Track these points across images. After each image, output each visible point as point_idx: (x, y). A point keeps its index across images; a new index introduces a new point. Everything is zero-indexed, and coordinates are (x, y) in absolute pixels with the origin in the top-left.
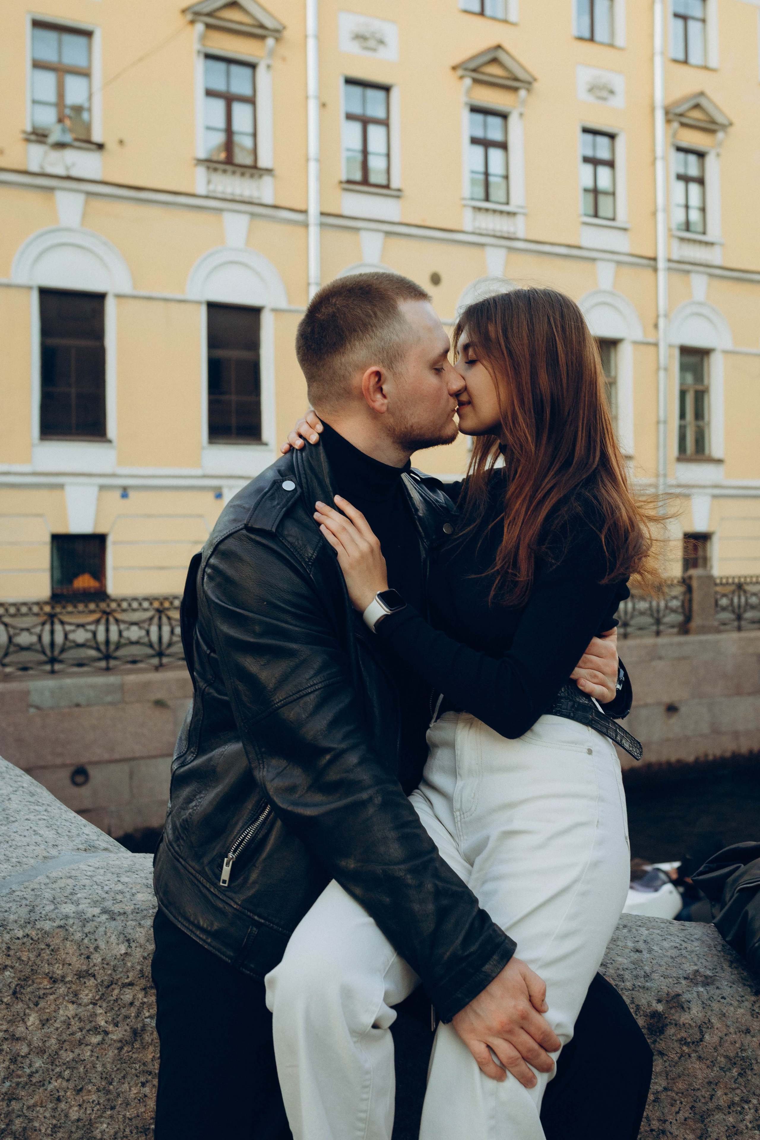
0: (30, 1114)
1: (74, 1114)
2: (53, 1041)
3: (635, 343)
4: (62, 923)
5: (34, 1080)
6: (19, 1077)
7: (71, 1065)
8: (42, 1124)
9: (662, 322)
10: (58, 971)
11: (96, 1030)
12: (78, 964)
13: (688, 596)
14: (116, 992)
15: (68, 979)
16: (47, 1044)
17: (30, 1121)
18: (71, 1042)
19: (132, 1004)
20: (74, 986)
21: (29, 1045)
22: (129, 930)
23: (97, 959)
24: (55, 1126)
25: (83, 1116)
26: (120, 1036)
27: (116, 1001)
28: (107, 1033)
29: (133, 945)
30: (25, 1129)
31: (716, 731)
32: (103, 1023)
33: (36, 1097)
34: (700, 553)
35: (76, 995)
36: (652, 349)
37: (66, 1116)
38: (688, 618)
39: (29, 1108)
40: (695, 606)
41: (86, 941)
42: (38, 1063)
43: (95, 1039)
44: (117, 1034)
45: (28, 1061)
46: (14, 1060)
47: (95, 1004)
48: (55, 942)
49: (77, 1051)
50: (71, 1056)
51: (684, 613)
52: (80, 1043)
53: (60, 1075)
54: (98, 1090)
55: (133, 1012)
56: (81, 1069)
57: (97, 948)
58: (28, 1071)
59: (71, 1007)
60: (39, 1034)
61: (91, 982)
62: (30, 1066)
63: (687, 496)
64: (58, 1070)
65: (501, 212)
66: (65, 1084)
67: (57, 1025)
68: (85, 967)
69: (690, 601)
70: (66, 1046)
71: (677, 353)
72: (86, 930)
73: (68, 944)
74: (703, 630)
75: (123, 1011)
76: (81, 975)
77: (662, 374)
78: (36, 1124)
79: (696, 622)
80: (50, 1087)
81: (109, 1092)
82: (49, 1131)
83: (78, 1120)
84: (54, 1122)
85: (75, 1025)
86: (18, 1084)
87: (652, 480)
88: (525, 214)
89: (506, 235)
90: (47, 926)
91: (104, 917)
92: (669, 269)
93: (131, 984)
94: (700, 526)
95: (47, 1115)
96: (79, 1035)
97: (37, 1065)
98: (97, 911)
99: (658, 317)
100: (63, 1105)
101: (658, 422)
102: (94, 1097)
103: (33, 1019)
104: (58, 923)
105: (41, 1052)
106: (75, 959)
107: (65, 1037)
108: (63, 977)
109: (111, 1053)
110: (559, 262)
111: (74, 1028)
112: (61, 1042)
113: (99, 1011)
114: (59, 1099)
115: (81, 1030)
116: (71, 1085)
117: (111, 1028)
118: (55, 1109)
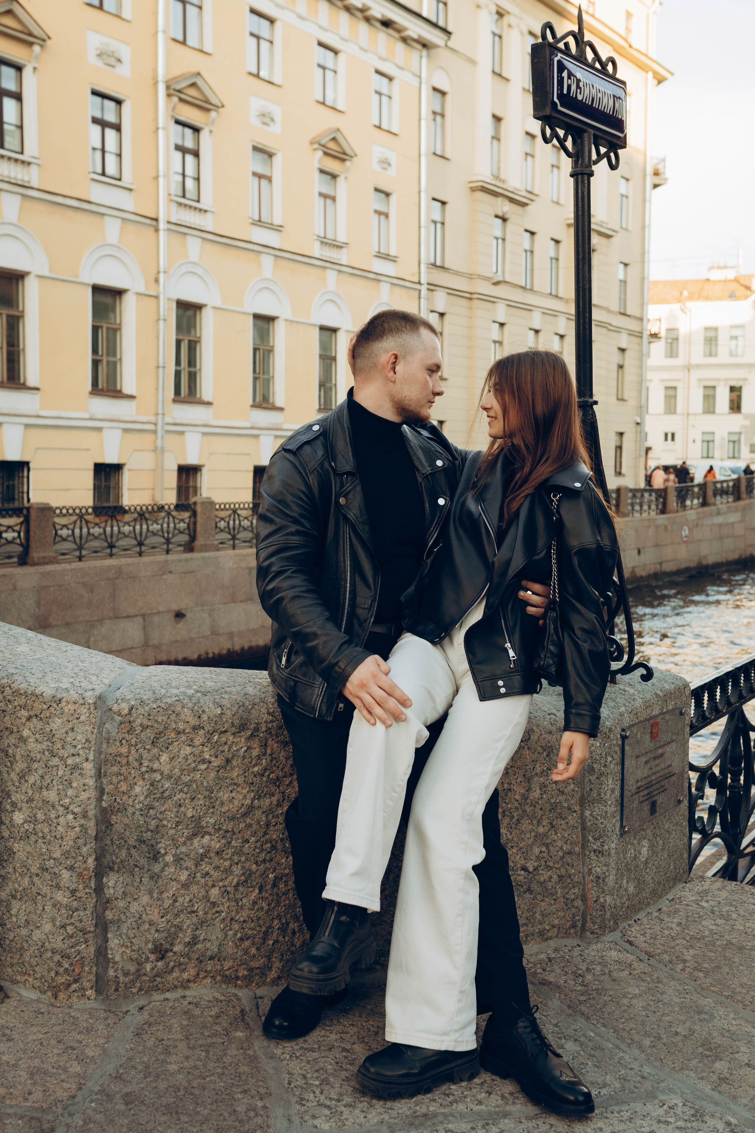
0: (161, 817)
1: (189, 814)
2: (177, 770)
3: (138, 294)
4: (177, 698)
5: (165, 795)
6: (155, 794)
7: (188, 785)
8: (169, 821)
9: (162, 276)
10: (181, 726)
11: (203, 761)
12: (194, 721)
13: (192, 519)
14: (216, 738)
15: (187, 731)
16: (173, 772)
17: (161, 820)
18: (188, 770)
19: (226, 743)
20: (191, 736)
21: (162, 774)
22: (217, 700)
23: (205, 717)
24: (178, 822)
25: (195, 814)
26: (219, 763)
27: (216, 742)
28: (210, 762)
29: (225, 708)
30: (157, 827)
31: (214, 633)
32: (207, 757)
33: (166, 806)
34: (191, 483)
35: (192, 740)
36: (153, 300)
37: (185, 815)
38: (193, 538)
39: (161, 813)
40: (199, 528)
41: (196, 707)
42: (167, 785)
43: (203, 767)
44: (216, 763)
45: (160, 784)
46: (152, 785)
47: (203, 745)
48: (179, 708)
49: (192, 775)
50: (188, 778)
51: (190, 535)
52: (194, 770)
53: (181, 791)
54: (205, 797)
55: (226, 748)
56: (194, 786)
57: (203, 711)
58: (161, 790)
59: (188, 748)
60: (168, 767)
61: (202, 732)
62: (162, 787)
63: (182, 433)
64: (180, 787)
65: (16, 160)
66: (184, 796)
67: (179, 760)
68: (197, 723)
69: (195, 523)
70: (185, 772)
71: (174, 305)
72: (194, 702)
73: (186, 710)
74: (206, 548)
75: (220, 748)
76: (195, 728)
77: (161, 323)
78: (165, 823)
79: (200, 541)
80: (175, 798)
81: (211, 798)
82: (174, 826)
83: (192, 817)
84: (177, 819)
85: (191, 759)
86: (154, 799)
87: (152, 419)
88: (38, 165)
89: (20, 183)
90: (169, 701)
91: (199, 695)
92: (168, 230)
93: (226, 731)
94: (192, 460)
95: (173, 816)
96: (193, 765)
97: (167, 786)
98: (193, 692)
99: (159, 272)
100: (182, 809)
101: (158, 367)
102: (201, 802)
103: (164, 758)
104: (174, 699)
105: (170, 777)
106: (191, 719)
107: (184, 767)
108: (184, 730)
109: (213, 775)
110: (70, 213)
111: (190, 761)
112: (182, 770)
113: (206, 749)
114: (180, 806)
115: (194, 761)
116: (188, 796)
117: (213, 759)
118: (178, 812)
